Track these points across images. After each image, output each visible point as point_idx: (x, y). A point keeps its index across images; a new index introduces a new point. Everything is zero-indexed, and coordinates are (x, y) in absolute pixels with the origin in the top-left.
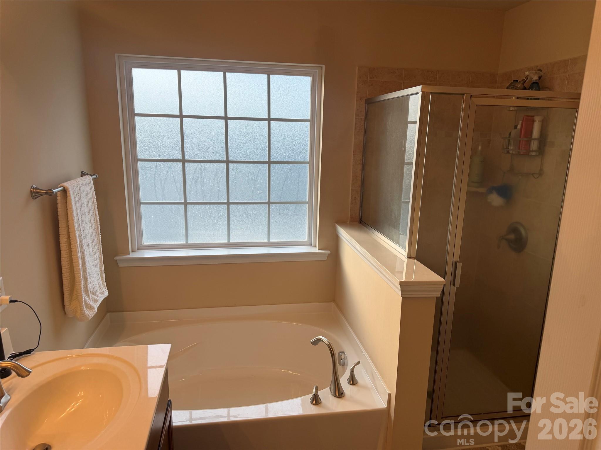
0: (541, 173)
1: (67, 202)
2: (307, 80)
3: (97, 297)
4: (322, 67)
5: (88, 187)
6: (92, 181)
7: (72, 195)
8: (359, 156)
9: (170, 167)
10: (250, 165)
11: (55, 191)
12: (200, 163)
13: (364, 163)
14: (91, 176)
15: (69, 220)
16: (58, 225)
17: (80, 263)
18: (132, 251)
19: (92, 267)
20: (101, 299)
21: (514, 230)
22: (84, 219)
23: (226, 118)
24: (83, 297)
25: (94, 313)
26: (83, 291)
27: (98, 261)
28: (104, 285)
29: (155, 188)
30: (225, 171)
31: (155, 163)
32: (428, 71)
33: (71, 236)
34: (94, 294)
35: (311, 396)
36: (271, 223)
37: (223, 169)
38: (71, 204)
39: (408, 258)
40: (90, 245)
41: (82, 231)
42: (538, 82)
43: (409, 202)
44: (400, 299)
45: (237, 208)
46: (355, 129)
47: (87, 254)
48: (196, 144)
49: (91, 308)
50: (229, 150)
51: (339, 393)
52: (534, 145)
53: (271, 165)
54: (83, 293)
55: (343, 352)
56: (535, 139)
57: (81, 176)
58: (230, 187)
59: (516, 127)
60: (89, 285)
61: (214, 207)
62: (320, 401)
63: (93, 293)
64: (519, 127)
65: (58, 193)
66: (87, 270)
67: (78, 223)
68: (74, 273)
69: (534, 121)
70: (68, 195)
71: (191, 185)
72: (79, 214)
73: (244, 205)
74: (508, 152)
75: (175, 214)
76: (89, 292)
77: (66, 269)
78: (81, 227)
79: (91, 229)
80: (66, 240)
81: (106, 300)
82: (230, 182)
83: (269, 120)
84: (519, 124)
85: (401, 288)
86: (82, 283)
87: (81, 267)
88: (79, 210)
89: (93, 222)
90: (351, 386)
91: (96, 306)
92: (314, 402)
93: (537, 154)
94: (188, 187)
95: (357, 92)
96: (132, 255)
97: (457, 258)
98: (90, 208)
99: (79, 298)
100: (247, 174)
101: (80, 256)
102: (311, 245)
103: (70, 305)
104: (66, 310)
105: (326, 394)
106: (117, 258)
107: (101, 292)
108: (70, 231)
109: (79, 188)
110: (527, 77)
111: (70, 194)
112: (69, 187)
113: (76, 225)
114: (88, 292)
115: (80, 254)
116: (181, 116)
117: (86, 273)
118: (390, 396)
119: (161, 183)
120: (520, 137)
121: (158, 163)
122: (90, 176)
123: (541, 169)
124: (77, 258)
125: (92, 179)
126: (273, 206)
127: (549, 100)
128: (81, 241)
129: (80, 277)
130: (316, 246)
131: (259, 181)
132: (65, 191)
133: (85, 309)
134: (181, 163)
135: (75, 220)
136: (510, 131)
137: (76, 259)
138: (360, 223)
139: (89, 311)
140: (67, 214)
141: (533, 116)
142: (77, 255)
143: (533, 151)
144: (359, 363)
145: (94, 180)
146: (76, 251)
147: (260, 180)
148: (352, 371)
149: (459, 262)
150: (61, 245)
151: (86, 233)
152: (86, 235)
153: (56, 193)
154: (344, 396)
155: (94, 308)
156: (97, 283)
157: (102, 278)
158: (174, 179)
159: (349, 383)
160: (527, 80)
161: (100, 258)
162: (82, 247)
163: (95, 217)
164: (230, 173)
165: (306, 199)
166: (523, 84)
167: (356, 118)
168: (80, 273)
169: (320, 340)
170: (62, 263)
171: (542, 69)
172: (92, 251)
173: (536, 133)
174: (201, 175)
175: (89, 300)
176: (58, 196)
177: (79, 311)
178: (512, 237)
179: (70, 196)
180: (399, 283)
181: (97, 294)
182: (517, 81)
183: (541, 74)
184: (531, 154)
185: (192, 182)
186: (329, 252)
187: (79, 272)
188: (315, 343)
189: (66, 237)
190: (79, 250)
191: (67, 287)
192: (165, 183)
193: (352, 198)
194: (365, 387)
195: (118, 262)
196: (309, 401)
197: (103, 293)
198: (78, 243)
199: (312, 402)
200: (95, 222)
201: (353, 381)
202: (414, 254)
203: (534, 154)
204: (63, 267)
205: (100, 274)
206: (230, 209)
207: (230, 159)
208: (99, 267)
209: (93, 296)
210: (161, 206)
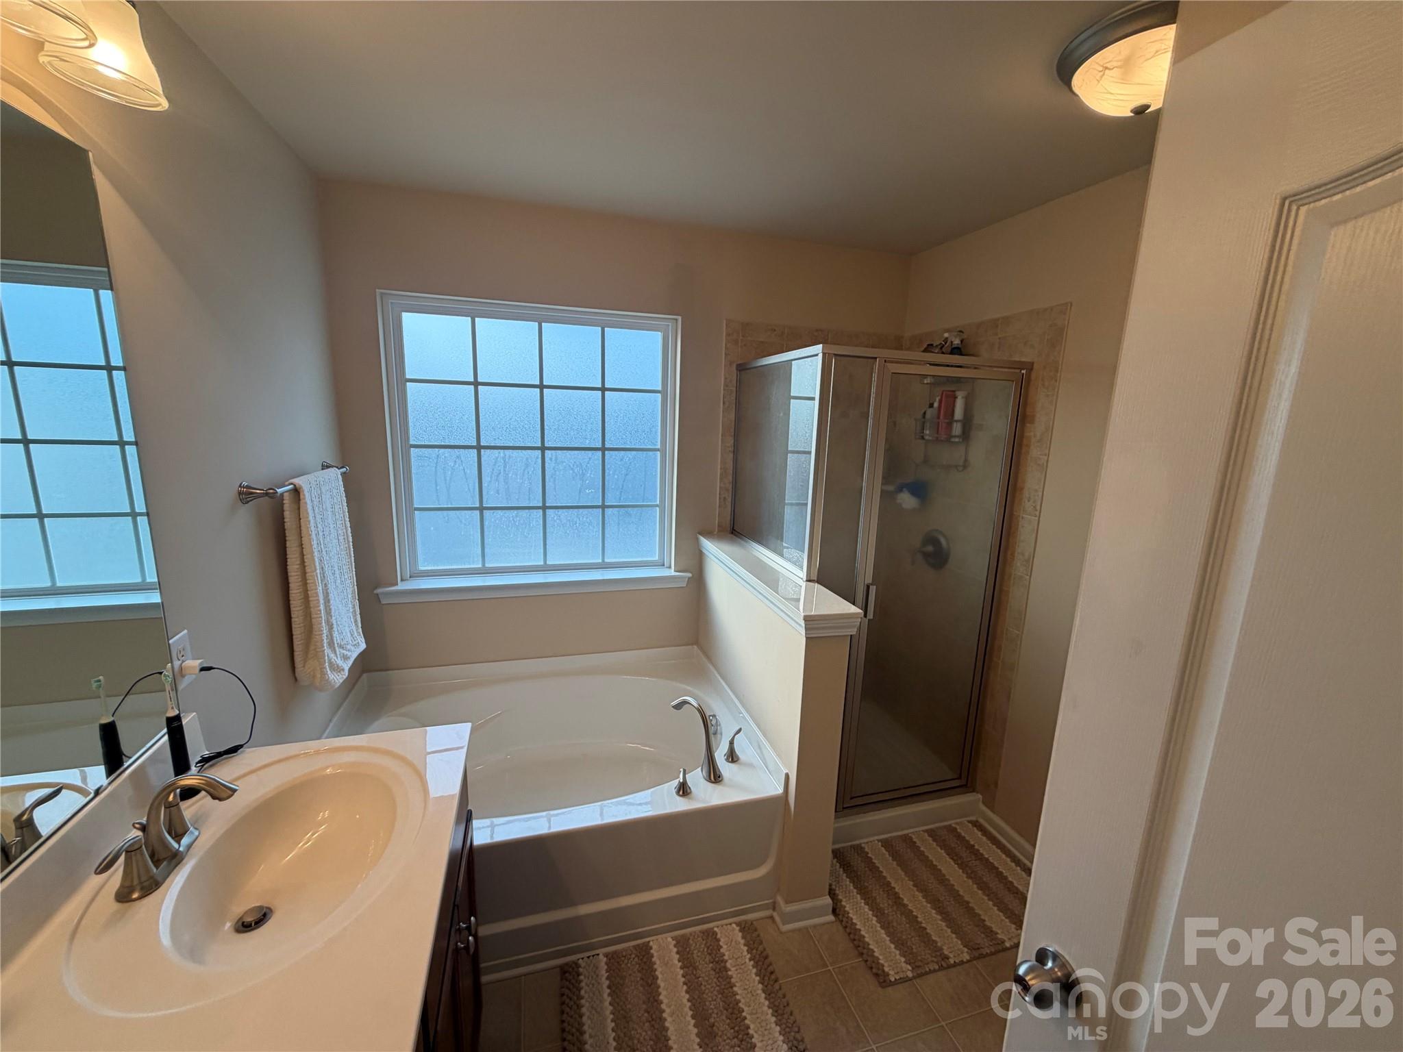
0: (965, 465)
1: (299, 509)
2: (658, 336)
3: (347, 652)
4: (676, 320)
5: (333, 486)
6: (340, 476)
7: (307, 496)
8: (730, 441)
9: (458, 457)
10: (576, 452)
11: (280, 491)
12: (502, 451)
13: (736, 451)
14: (339, 469)
15: (302, 535)
16: (285, 544)
17: (322, 601)
18: (402, 580)
19: (340, 606)
20: (354, 655)
21: (931, 540)
22: (326, 533)
23: (542, 387)
24: (326, 654)
25: (343, 678)
26: (325, 645)
27: (350, 596)
28: (359, 633)
29: (436, 486)
30: (540, 461)
31: (437, 450)
32: (817, 330)
33: (306, 560)
34: (343, 648)
35: (675, 783)
36: (607, 535)
37: (537, 458)
38: (307, 510)
39: (807, 581)
40: (337, 572)
41: (324, 553)
42: (960, 346)
43: (807, 504)
44: (804, 640)
45: (557, 515)
46: (724, 403)
47: (331, 587)
48: (497, 423)
49: (338, 669)
50: (546, 432)
51: (715, 776)
52: (957, 429)
53: (606, 452)
54: (325, 648)
55: (714, 716)
56: (957, 421)
57: (323, 469)
58: (547, 484)
59: (931, 406)
60: (336, 634)
61: (524, 513)
62: (689, 791)
63: (341, 647)
64: (936, 405)
65: (285, 494)
66: (333, 611)
67: (318, 539)
68: (311, 617)
69: (956, 398)
70: (302, 497)
71: (490, 482)
72: (319, 526)
73: (567, 510)
74: (923, 438)
75: (465, 524)
76: (336, 645)
77: (298, 611)
78: (322, 546)
79: (338, 549)
80: (298, 567)
81: (362, 655)
82: (547, 477)
83: (603, 389)
84: (935, 401)
85: (806, 625)
86: (325, 631)
87: (322, 607)
88: (319, 520)
89: (341, 538)
90: (730, 764)
91: (347, 666)
92: (681, 793)
93: (961, 440)
94: (485, 485)
95: (726, 354)
96: (401, 586)
97: (869, 580)
98: (337, 517)
99: (319, 656)
100: (572, 466)
101: (321, 591)
102: (664, 565)
103: (304, 667)
104: (297, 675)
105: (697, 778)
106: (379, 591)
107: (354, 643)
108: (305, 553)
109: (319, 486)
110: (946, 340)
111: (304, 495)
112: (303, 485)
113: (315, 543)
114: (334, 644)
115: (320, 588)
116: (476, 384)
117: (331, 616)
118: (787, 776)
119: (445, 477)
120: (939, 418)
121: (442, 450)
122: (337, 469)
123: (966, 460)
124: (317, 593)
125: (340, 473)
126: (609, 511)
127: (975, 368)
128: (322, 568)
129: (321, 624)
130: (670, 567)
131: (588, 475)
132: (296, 491)
133: (329, 672)
134: (475, 451)
135: (314, 536)
136: (923, 411)
137: (315, 595)
138: (732, 533)
139: (335, 674)
140: (300, 527)
141: (954, 391)
142: (317, 589)
143: (955, 436)
144: (739, 731)
145: (343, 474)
146: (314, 583)
147: (591, 474)
148: (732, 743)
149: (872, 585)
150: (289, 574)
151: (331, 555)
152: (330, 558)
153: (282, 495)
154: (722, 780)
155: (343, 670)
156: (348, 631)
157: (356, 621)
158: (465, 473)
159: (727, 760)
160: (946, 343)
161: (353, 592)
162: (324, 577)
163: (345, 530)
164: (547, 465)
165: (656, 501)
166: (941, 348)
167: (724, 390)
168: (321, 617)
169: (685, 702)
170: (291, 602)
171: (963, 330)
172: (339, 581)
173: (959, 413)
174: (505, 467)
175: (335, 658)
176: (285, 498)
177: (319, 676)
178: (930, 548)
179: (304, 499)
180: (802, 618)
181: (349, 647)
182: (932, 345)
183: (965, 336)
184: (953, 440)
185: (491, 477)
186: (689, 575)
187: (319, 616)
188: (678, 707)
189: (298, 562)
190: (320, 582)
191: (298, 640)
192: (451, 479)
193: (720, 498)
194: (750, 765)
195: (380, 596)
196: (674, 791)
197: (357, 645)
198: (318, 571)
199: (678, 793)
200: (344, 539)
201: (732, 757)
202: (814, 576)
203: (957, 440)
204: (294, 609)
205: (352, 617)
206: (547, 516)
207: (546, 445)
208: (350, 606)
209: (341, 650)
210: (445, 513)
